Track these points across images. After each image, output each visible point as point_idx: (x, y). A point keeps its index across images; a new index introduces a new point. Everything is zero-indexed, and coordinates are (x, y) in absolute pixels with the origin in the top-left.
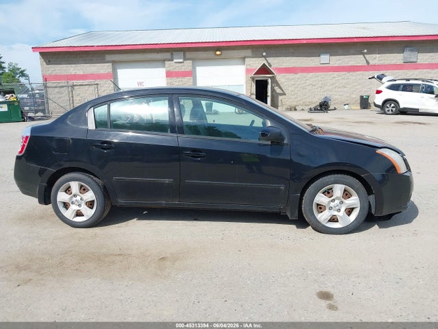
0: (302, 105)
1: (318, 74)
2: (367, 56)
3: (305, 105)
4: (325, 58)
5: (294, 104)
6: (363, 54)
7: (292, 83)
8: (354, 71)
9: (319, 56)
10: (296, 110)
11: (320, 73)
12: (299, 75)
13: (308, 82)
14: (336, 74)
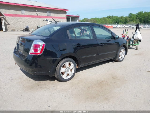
0: (17, 29)
1: (21, 17)
2: (37, 13)
3: (19, 29)
4: (23, 12)
5: (14, 28)
6: (36, 12)
7: (12, 20)
8: (34, 17)
9: (21, 11)
10: (15, 31)
11: (22, 17)
12: (14, 17)
13: (18, 20)
14: (28, 18)
